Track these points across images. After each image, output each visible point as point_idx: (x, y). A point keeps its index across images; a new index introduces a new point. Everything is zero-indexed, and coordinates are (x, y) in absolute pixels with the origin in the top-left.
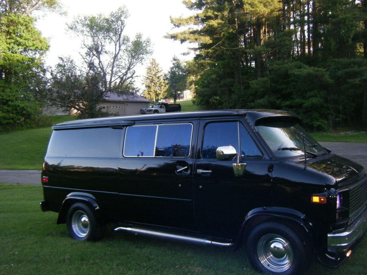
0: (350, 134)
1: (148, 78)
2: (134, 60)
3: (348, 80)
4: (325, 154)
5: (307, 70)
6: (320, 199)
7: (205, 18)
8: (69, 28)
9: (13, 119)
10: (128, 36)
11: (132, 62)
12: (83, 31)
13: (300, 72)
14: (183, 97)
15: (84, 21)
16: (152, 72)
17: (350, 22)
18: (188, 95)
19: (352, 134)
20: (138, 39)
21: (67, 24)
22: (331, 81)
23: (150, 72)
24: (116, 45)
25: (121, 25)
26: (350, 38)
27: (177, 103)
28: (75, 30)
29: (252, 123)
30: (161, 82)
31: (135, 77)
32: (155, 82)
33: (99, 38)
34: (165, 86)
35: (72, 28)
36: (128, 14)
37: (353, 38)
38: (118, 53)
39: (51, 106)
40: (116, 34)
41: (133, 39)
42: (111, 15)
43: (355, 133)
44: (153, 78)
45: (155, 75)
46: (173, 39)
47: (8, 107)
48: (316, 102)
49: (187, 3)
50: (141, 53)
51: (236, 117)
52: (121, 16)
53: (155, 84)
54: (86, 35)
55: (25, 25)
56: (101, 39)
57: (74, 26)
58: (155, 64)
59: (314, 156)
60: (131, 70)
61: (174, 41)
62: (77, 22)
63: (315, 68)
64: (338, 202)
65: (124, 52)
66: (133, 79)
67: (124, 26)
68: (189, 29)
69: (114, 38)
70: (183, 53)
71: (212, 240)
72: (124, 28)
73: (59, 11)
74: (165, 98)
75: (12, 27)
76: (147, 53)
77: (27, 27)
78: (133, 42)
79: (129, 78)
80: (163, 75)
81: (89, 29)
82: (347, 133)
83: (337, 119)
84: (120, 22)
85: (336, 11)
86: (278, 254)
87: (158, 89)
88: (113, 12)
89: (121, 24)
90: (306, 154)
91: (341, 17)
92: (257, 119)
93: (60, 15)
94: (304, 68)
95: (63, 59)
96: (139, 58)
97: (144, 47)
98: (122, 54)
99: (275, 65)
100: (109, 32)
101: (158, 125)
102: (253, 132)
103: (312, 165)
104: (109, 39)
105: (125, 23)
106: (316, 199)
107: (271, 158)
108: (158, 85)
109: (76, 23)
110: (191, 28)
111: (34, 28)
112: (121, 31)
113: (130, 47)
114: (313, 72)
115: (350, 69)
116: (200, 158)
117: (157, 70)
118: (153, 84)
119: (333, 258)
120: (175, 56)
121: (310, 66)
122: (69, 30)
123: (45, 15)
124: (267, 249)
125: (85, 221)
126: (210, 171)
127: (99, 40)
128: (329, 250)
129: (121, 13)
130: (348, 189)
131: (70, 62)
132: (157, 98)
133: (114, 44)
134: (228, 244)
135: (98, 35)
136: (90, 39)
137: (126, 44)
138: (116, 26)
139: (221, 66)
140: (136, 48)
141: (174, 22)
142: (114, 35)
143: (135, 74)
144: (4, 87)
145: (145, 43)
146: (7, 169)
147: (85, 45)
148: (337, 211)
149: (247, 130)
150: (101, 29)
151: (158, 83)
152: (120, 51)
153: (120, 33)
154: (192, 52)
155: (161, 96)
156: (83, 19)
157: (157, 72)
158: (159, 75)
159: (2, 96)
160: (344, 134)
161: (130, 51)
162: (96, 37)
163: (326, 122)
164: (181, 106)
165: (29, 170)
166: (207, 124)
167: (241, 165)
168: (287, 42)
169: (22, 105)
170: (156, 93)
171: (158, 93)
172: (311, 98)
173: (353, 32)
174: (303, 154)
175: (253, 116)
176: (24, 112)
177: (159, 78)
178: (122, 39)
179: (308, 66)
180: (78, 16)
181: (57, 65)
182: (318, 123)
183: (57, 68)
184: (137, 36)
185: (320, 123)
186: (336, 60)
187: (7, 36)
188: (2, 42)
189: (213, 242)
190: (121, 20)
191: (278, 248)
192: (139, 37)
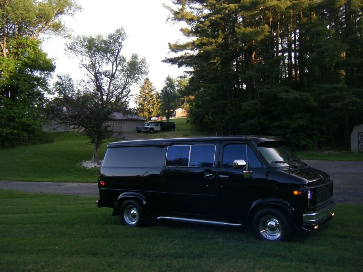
0: (334, 153)
1: (141, 96)
2: (130, 80)
3: (331, 104)
4: (303, 166)
5: (294, 94)
6: (298, 193)
7: (200, 44)
8: (68, 48)
9: (18, 134)
10: (124, 57)
11: (128, 82)
12: (81, 51)
13: (288, 96)
14: (175, 115)
15: (83, 42)
16: (145, 90)
17: (332, 52)
18: (180, 113)
19: (335, 153)
20: (134, 60)
21: (66, 45)
22: (316, 105)
23: (144, 90)
24: (113, 65)
25: (118, 47)
26: (333, 66)
27: (170, 121)
28: (74, 50)
29: (255, 145)
30: (154, 101)
31: (130, 96)
32: (148, 100)
33: (96, 58)
34: (158, 105)
35: (71, 49)
36: (126, 36)
37: (335, 66)
38: (115, 73)
39: (61, 124)
40: (113, 54)
41: (128, 59)
42: (109, 37)
43: (338, 153)
44: (146, 96)
45: (147, 93)
46: (171, 63)
47: (15, 123)
48: (302, 123)
49: (184, 31)
50: (137, 73)
51: (245, 141)
52: (119, 38)
53: (148, 102)
54: (84, 55)
55: (33, 48)
56: (99, 59)
57: (73, 47)
58: (149, 83)
59: (296, 167)
60: (126, 89)
61: (172, 65)
62: (77, 43)
63: (301, 93)
64: (309, 195)
65: (120, 72)
66: (128, 97)
67: (121, 48)
68: (186, 54)
69: (111, 59)
70: (179, 76)
71: (228, 223)
72: (121, 50)
73: (63, 35)
74: (158, 116)
75: (20, 50)
76: (141, 73)
77: (34, 49)
78: (129, 62)
79: (124, 97)
80: (156, 94)
81: (87, 49)
82: (330, 152)
83: (321, 140)
84: (117, 44)
85: (320, 42)
86: (272, 229)
87: (151, 107)
88: (111, 34)
89: (118, 45)
90: (290, 165)
91: (324, 47)
92: (258, 143)
93: (64, 38)
94: (291, 93)
95: (62, 78)
96: (134, 78)
97: (140, 67)
98: (118, 74)
99: (265, 89)
100: (106, 53)
101: (191, 146)
102: (257, 151)
103: (295, 172)
104: (106, 59)
105: (122, 45)
106: (296, 193)
107: (268, 168)
108: (151, 103)
109: (75, 43)
110: (187, 53)
111: (41, 50)
112: (119, 52)
113: (126, 66)
114: (299, 96)
115: (333, 94)
116: (221, 168)
117: (151, 89)
118: (146, 102)
119: (306, 230)
120: (168, 76)
121: (297, 91)
122: (68, 50)
123: (50, 37)
124: (265, 226)
125: (133, 213)
126: (228, 176)
127: (96, 60)
128: (304, 225)
129: (119, 36)
130: (315, 187)
131: (68, 80)
132: (150, 115)
133: (112, 64)
134: (239, 225)
135: (95, 55)
136: (88, 59)
137: (122, 64)
138: (114, 47)
139: (214, 89)
140: (131, 68)
141: (172, 48)
142: (111, 56)
143: (130, 93)
144: (11, 104)
145: (141, 63)
146: (23, 181)
147: (83, 65)
148: (309, 200)
149: (252, 150)
150: (99, 49)
151: (151, 101)
152: (117, 71)
153: (117, 54)
154: (188, 75)
155: (154, 114)
156: (82, 40)
157: (150, 91)
158: (152, 94)
159: (10, 114)
160: (327, 153)
161: (126, 71)
162: (94, 57)
163: (311, 141)
164: (175, 124)
165: (44, 182)
166: (226, 145)
167: (249, 172)
168: (276, 69)
169: (28, 122)
170: (149, 111)
171: (150, 111)
172: (297, 120)
173: (335, 61)
174: (288, 165)
175: (256, 141)
176: (30, 128)
177: (152, 96)
178: (118, 59)
179: (295, 90)
180: (78, 37)
181: (56, 83)
182: (304, 143)
183: (55, 86)
184: (133, 57)
185: (306, 143)
186: (320, 85)
187: (15, 57)
188: (12, 63)
189: (229, 224)
190: (119, 42)
191: (273, 225)
192: (135, 57)
